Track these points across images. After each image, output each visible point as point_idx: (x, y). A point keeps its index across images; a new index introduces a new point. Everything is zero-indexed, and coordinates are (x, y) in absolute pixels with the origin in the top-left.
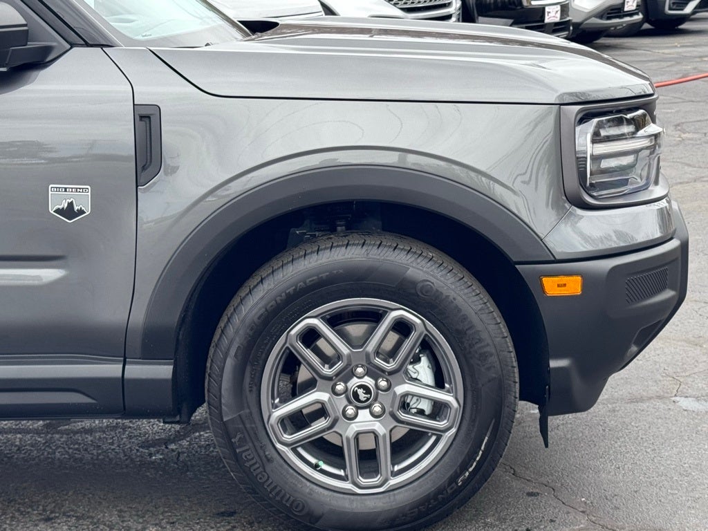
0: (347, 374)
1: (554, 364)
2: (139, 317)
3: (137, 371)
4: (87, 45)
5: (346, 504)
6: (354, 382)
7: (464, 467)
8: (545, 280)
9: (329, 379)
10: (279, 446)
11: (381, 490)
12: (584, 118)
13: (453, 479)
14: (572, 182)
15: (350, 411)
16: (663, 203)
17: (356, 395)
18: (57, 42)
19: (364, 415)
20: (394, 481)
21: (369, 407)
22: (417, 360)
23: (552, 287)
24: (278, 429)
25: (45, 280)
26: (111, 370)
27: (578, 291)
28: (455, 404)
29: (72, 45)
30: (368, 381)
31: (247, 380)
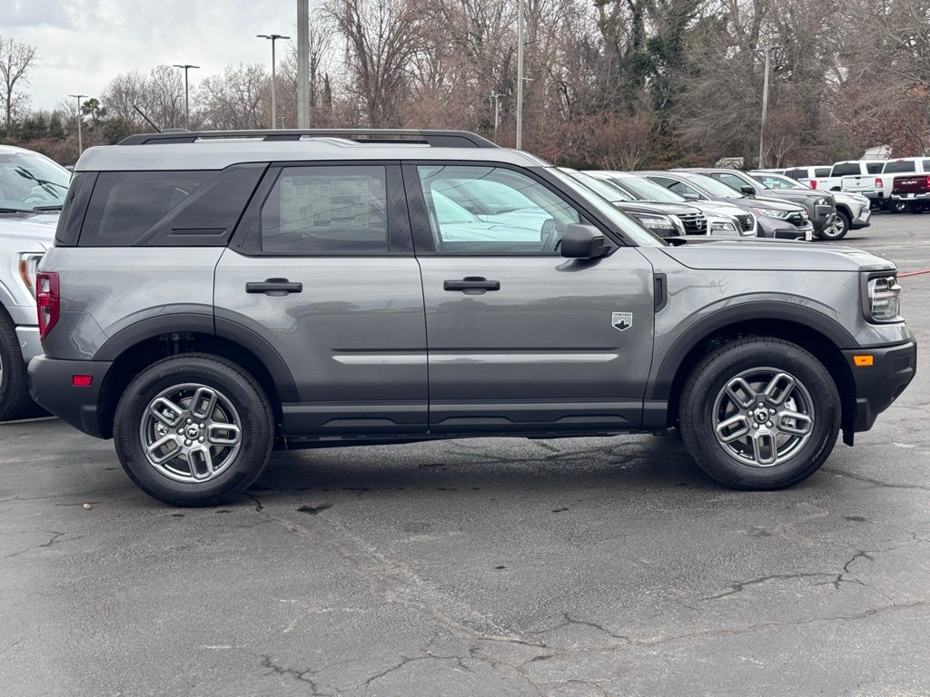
0: (753, 407)
1: (859, 401)
2: (653, 377)
3: (650, 405)
4: (627, 246)
5: (756, 472)
6: (757, 411)
7: (815, 452)
8: (855, 358)
9: (745, 408)
10: (721, 443)
11: (773, 464)
12: (870, 279)
13: (810, 458)
14: (866, 309)
15: (756, 425)
16: (903, 324)
17: (759, 417)
18: (612, 244)
19: (763, 427)
20: (778, 461)
21: (765, 423)
22: (789, 400)
23: (858, 361)
24: (720, 434)
25: (608, 360)
26: (637, 405)
27: (871, 363)
28: (810, 421)
29: (620, 246)
30: (765, 410)
31: (706, 408)
